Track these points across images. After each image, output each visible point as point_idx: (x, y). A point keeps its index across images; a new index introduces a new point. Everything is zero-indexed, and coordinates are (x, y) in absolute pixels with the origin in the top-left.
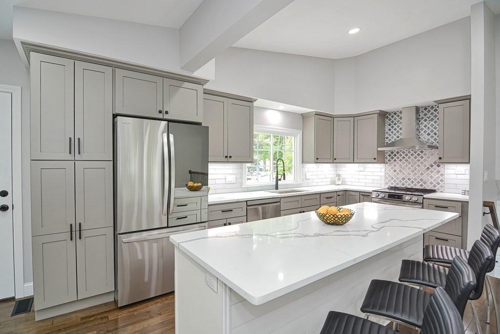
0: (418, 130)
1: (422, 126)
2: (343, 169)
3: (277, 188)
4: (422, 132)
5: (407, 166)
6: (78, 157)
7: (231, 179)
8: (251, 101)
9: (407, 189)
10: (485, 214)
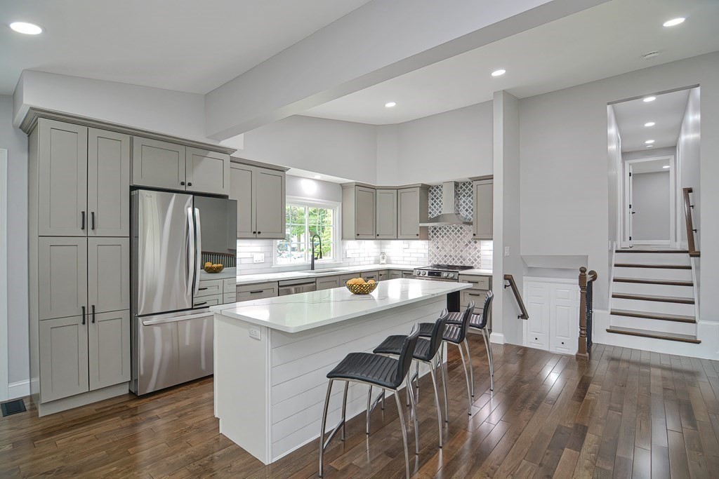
0: (457, 205)
1: (461, 202)
2: (388, 246)
3: (312, 268)
4: (461, 208)
5: (448, 242)
6: (91, 233)
7: (259, 257)
8: (283, 170)
9: (449, 267)
10: (506, 286)
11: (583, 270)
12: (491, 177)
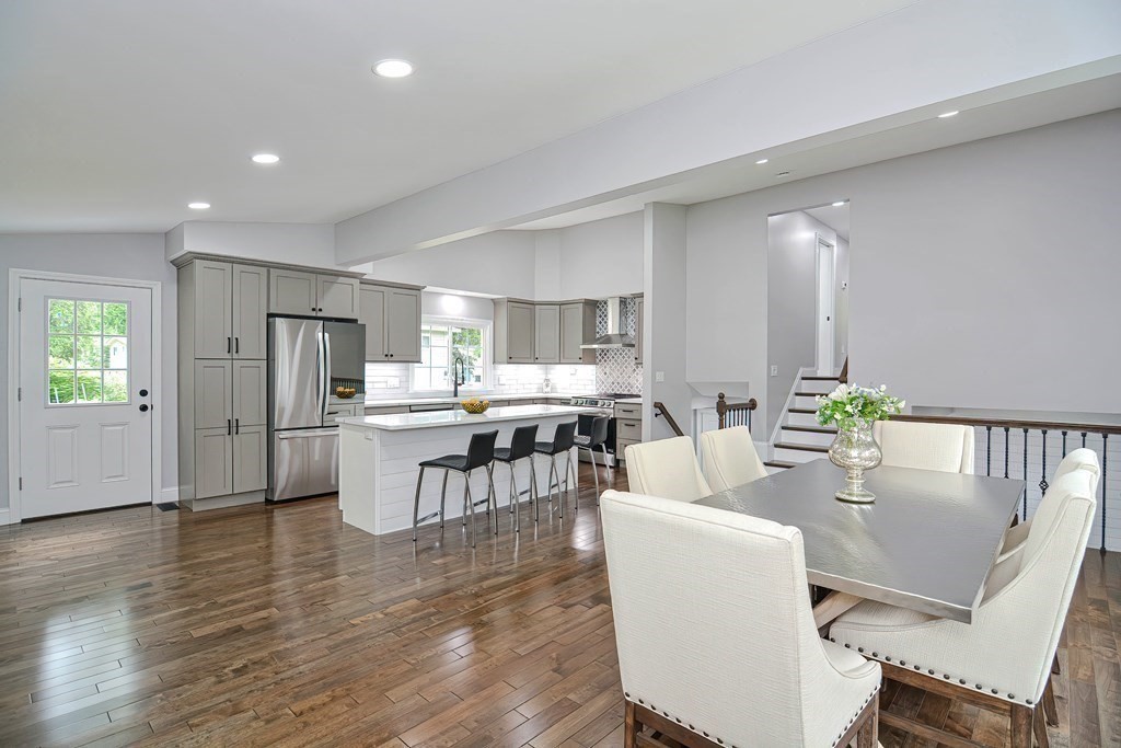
0: (626, 325)
1: (629, 320)
2: (552, 371)
3: (456, 395)
5: (616, 367)
6: (235, 356)
7: (395, 382)
8: (418, 289)
10: (656, 415)
11: (721, 396)
12: (641, 295)
